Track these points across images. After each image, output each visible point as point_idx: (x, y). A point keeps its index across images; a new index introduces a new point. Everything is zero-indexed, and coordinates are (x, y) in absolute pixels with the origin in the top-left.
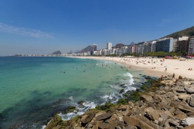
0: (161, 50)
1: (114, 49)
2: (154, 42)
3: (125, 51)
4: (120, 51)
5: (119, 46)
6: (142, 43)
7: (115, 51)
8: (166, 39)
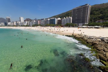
0: (52, 23)
1: (26, 22)
2: (49, 19)
3: (34, 24)
4: (31, 23)
5: (27, 20)
6: (43, 19)
7: (27, 23)
8: (53, 18)
